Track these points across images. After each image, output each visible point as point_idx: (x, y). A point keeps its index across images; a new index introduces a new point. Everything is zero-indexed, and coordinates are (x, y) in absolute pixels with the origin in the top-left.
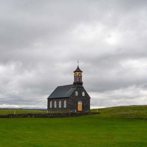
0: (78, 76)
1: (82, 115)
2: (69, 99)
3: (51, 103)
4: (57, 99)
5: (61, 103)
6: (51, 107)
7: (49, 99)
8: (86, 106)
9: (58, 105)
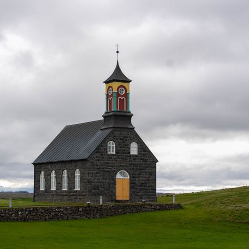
0: (115, 95)
1: (120, 214)
2: (88, 165)
3: (42, 176)
4: (58, 166)
5: (68, 177)
6: (42, 188)
7: (39, 166)
8: (142, 185)
9: (59, 184)
